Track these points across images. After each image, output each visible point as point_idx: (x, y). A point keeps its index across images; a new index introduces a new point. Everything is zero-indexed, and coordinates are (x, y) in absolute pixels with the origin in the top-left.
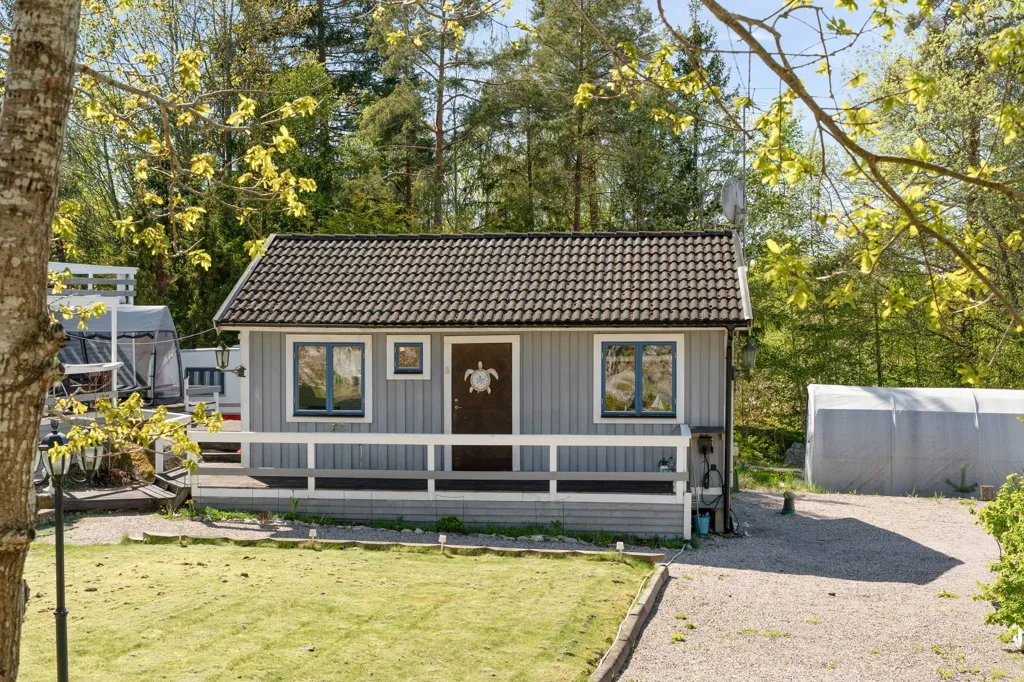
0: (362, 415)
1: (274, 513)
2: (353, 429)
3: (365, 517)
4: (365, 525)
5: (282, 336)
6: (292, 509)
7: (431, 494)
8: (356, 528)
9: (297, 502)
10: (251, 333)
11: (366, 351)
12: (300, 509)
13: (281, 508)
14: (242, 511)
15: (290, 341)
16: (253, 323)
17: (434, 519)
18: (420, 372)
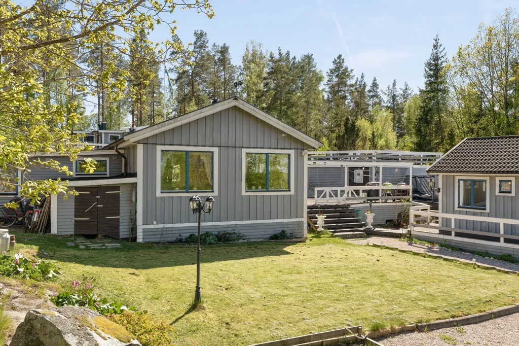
0: (485, 209)
1: (436, 243)
2: (481, 215)
3: (471, 249)
4: (470, 252)
5: (454, 176)
6: (443, 243)
7: (502, 244)
8: (467, 253)
9: (445, 240)
10: (443, 176)
11: (487, 183)
12: (446, 243)
13: (439, 242)
14: (425, 241)
15: (457, 178)
16: (443, 172)
17: (500, 254)
18: (510, 192)
